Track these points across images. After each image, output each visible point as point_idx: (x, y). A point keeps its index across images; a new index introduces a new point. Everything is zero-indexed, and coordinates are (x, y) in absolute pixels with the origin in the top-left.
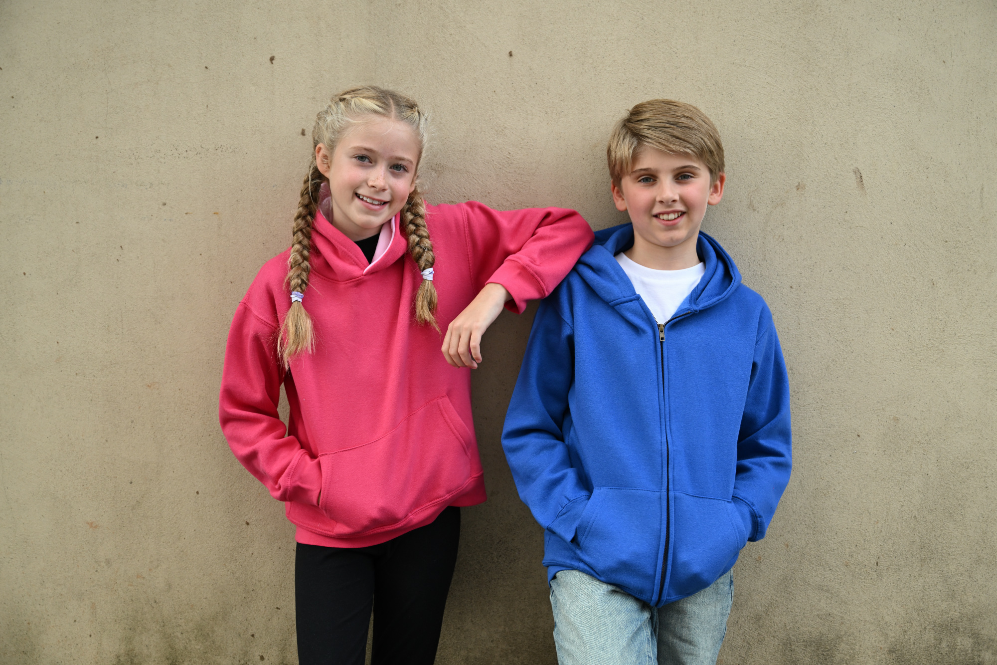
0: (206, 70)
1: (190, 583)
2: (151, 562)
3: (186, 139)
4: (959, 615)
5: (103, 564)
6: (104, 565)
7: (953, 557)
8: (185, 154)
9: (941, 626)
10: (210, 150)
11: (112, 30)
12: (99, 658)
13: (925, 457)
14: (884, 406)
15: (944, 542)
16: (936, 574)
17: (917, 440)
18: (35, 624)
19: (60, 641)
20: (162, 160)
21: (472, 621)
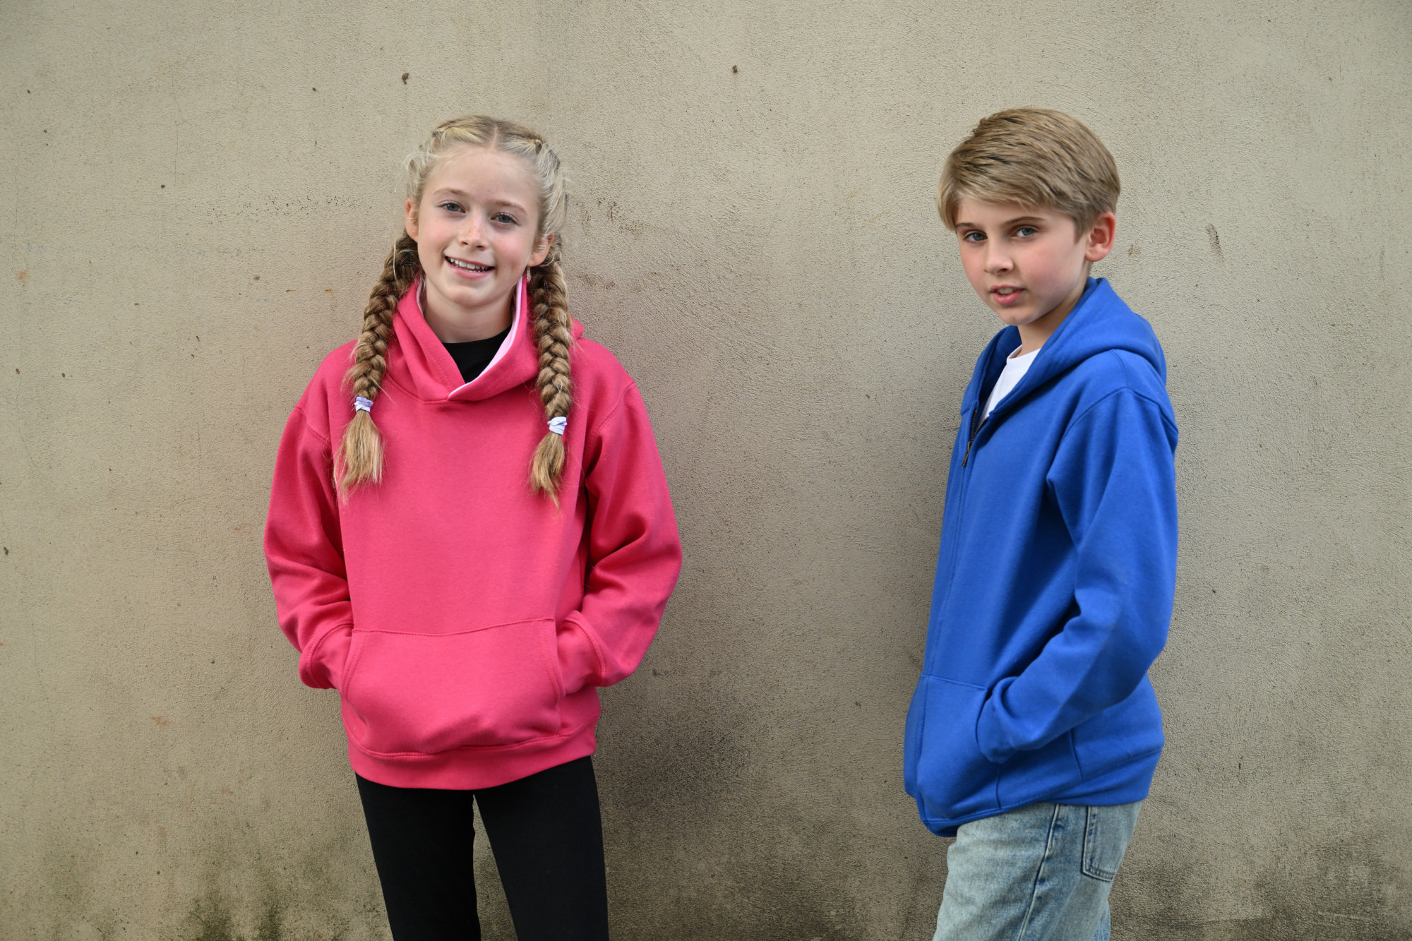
0: (314, 92)
1: (296, 800)
2: (242, 771)
3: (287, 189)
4: (1351, 835)
5: (175, 774)
6: (177, 775)
7: (1344, 756)
8: (285, 209)
9: (1327, 850)
10: (320, 203)
11: (183, 38)
12: (171, 903)
13: (1305, 619)
14: (1248, 551)
15: (1331, 736)
16: (1320, 780)
17: (1295, 597)
18: (82, 857)
19: (117, 880)
20: (254, 217)
21: (685, 849)
